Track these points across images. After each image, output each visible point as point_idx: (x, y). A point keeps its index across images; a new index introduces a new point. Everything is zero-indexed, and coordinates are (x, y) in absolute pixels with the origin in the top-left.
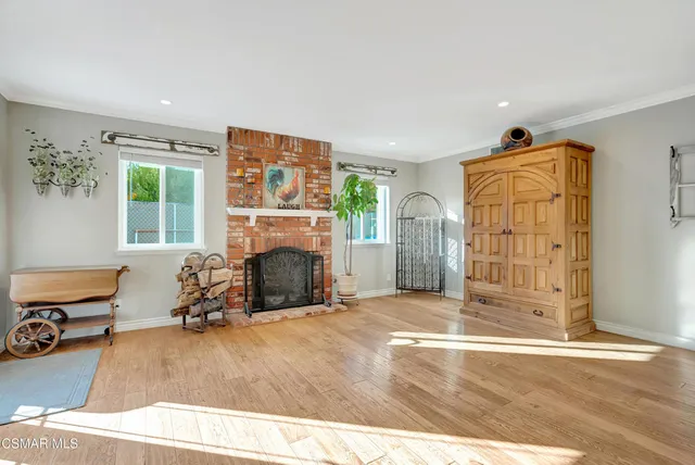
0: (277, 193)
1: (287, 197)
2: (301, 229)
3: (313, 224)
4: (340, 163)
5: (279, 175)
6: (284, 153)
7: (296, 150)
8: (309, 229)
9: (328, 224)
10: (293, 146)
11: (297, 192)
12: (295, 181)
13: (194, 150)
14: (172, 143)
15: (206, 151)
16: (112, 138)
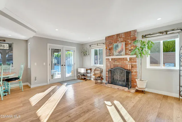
0: (117, 51)
1: (120, 52)
2: (125, 62)
3: (128, 60)
4: (143, 36)
5: (117, 46)
6: (119, 39)
7: (122, 37)
8: (127, 62)
9: (135, 60)
10: (122, 36)
11: (123, 50)
12: (122, 47)
13: (101, 44)
14: (98, 44)
15: (103, 44)
16: (90, 46)
